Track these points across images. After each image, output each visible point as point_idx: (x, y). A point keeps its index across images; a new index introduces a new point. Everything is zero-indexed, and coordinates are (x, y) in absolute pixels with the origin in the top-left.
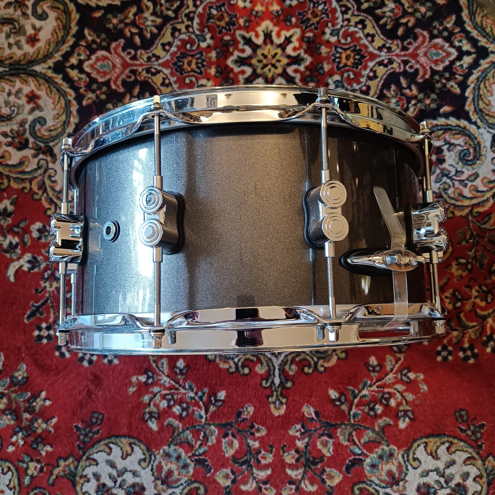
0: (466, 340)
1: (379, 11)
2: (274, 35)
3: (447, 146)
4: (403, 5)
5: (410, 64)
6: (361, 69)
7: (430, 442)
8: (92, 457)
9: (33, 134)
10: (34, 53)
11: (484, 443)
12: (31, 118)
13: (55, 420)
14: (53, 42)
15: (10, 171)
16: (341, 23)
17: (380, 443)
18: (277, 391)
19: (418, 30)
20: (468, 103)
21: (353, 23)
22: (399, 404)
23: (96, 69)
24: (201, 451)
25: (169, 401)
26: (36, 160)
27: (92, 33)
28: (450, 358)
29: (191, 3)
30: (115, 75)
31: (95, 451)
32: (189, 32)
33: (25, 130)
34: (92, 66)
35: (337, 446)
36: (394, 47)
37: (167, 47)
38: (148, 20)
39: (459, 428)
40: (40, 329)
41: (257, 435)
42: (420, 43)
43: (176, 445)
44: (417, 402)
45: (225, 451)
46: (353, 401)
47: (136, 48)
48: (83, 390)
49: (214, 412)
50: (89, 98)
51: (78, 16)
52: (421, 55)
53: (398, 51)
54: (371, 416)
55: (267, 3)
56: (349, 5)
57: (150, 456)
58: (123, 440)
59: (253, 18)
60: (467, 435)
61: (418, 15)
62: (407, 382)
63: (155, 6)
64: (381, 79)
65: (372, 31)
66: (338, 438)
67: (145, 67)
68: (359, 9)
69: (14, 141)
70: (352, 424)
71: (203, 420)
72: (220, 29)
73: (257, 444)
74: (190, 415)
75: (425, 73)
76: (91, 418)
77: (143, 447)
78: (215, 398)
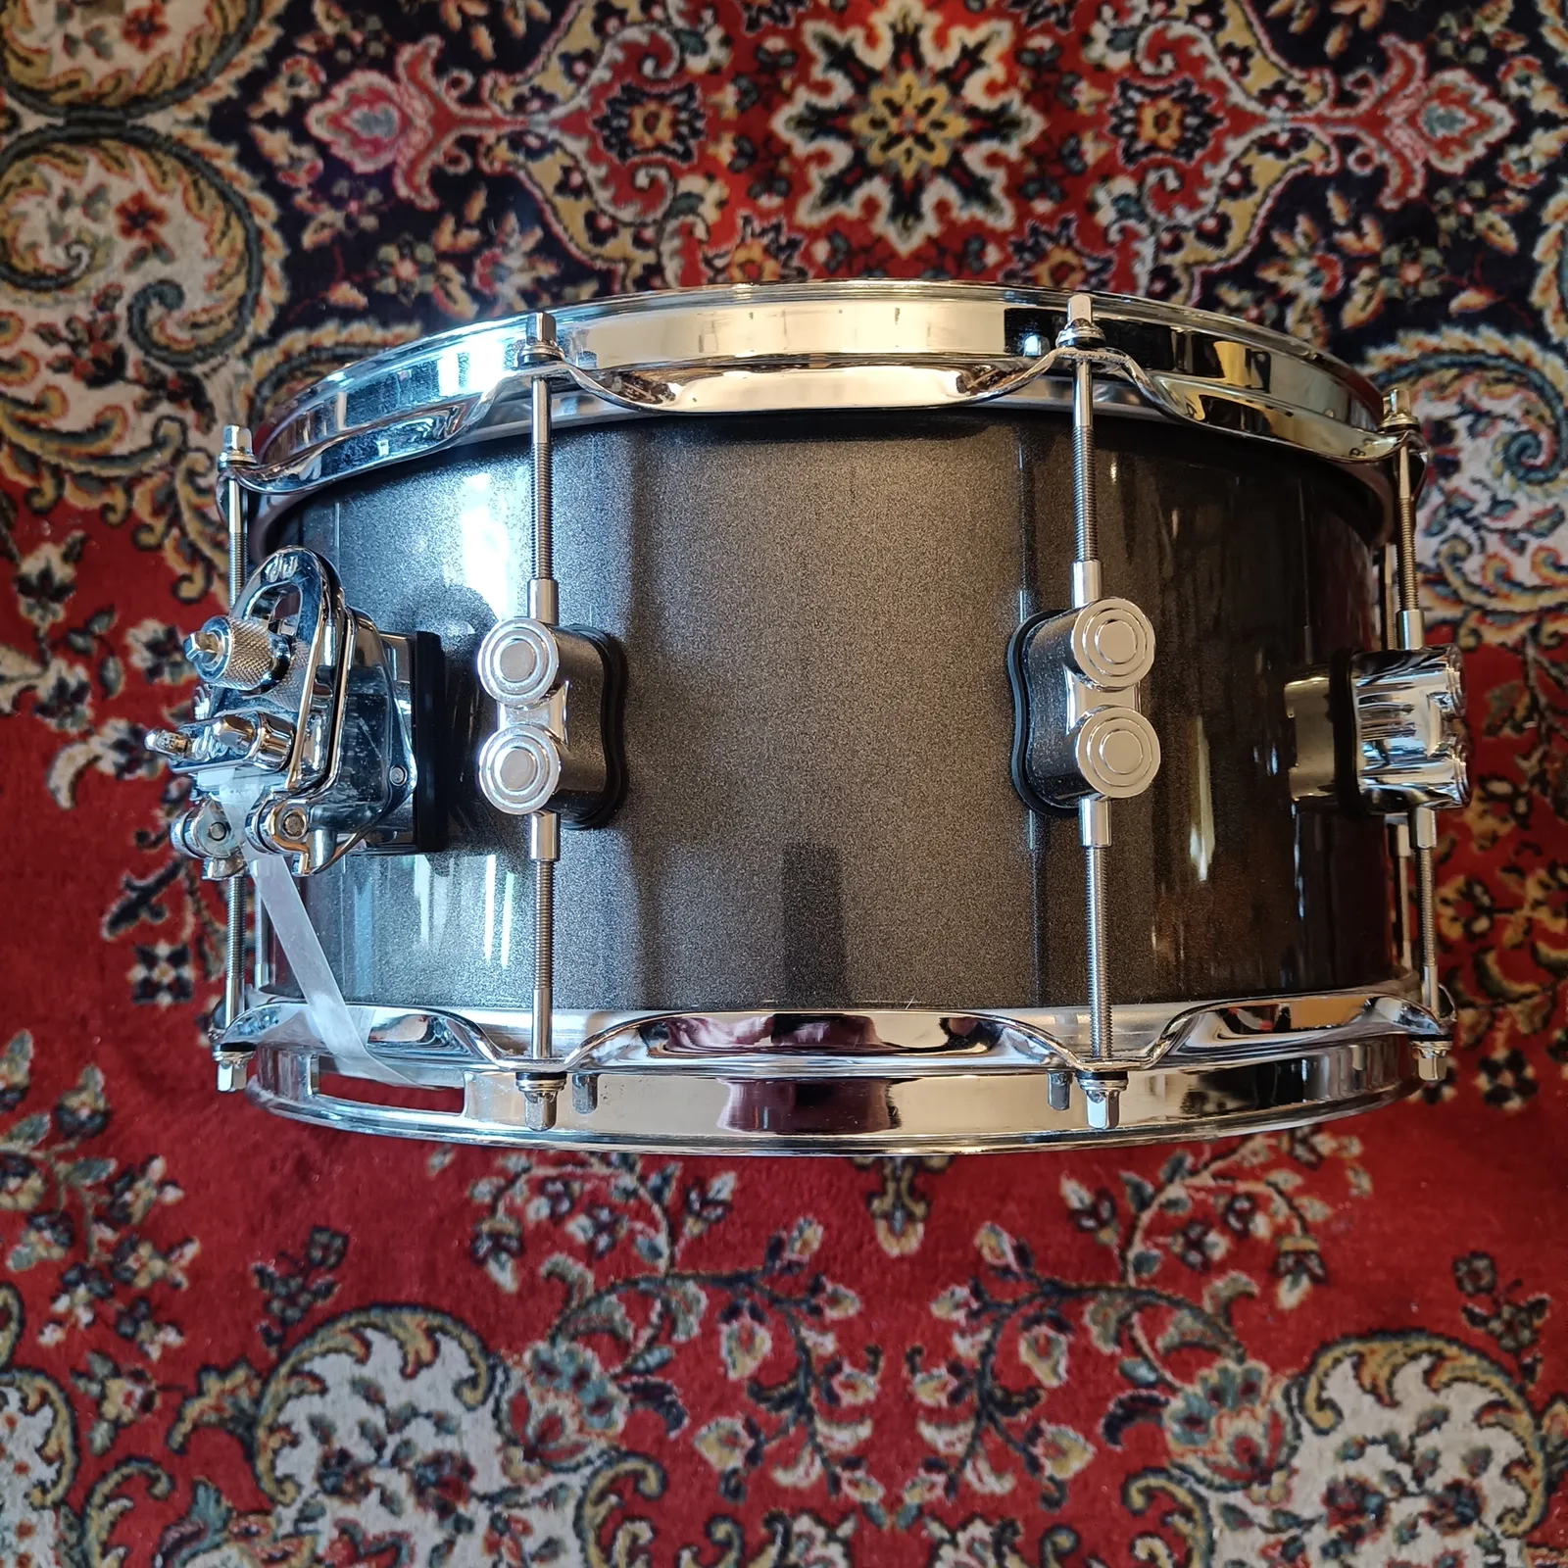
0: (1500, 1037)
2: (926, 38)
5: (1359, 151)
6: (1202, 161)
7: (1373, 1352)
8: (307, 1367)
9: (140, 334)
10: (148, 70)
11: (1540, 1360)
12: (133, 283)
13: (191, 1250)
14: (212, 37)
15: (61, 453)
16: (1145, 9)
17: (1215, 1352)
18: (898, 1180)
19: (1387, 41)
20: (1540, 283)
21: (1181, 10)
22: (1281, 1232)
23: (348, 130)
24: (653, 1359)
25: (555, 1199)
26: (148, 420)
27: (336, 13)
28: (1447, 1092)
30: (410, 153)
31: (317, 1349)
32: (651, 19)
33: (113, 323)
34: (335, 121)
35: (1083, 1356)
36: (1311, 94)
37: (580, 68)
39: (1466, 1310)
40: (151, 961)
41: (832, 1314)
42: (1394, 81)
43: (573, 1338)
44: (1339, 1227)
45: (729, 1361)
46: (1137, 1218)
47: (479, 67)
48: (285, 1157)
49: (699, 1239)
50: (323, 225)
52: (1398, 120)
53: (1323, 107)
54: (1192, 1266)
57: (492, 1369)
58: (406, 1317)
60: (1491, 1333)
62: (1308, 1163)
64: (1266, 194)
65: (1242, 40)
66: (1085, 1331)
67: (506, 130)
69: (78, 356)
70: (1130, 1288)
71: (662, 1264)
72: (754, 13)
73: (828, 1344)
74: (622, 1248)
75: (1408, 181)
76: (309, 1244)
77: (469, 1341)
78: (703, 1194)
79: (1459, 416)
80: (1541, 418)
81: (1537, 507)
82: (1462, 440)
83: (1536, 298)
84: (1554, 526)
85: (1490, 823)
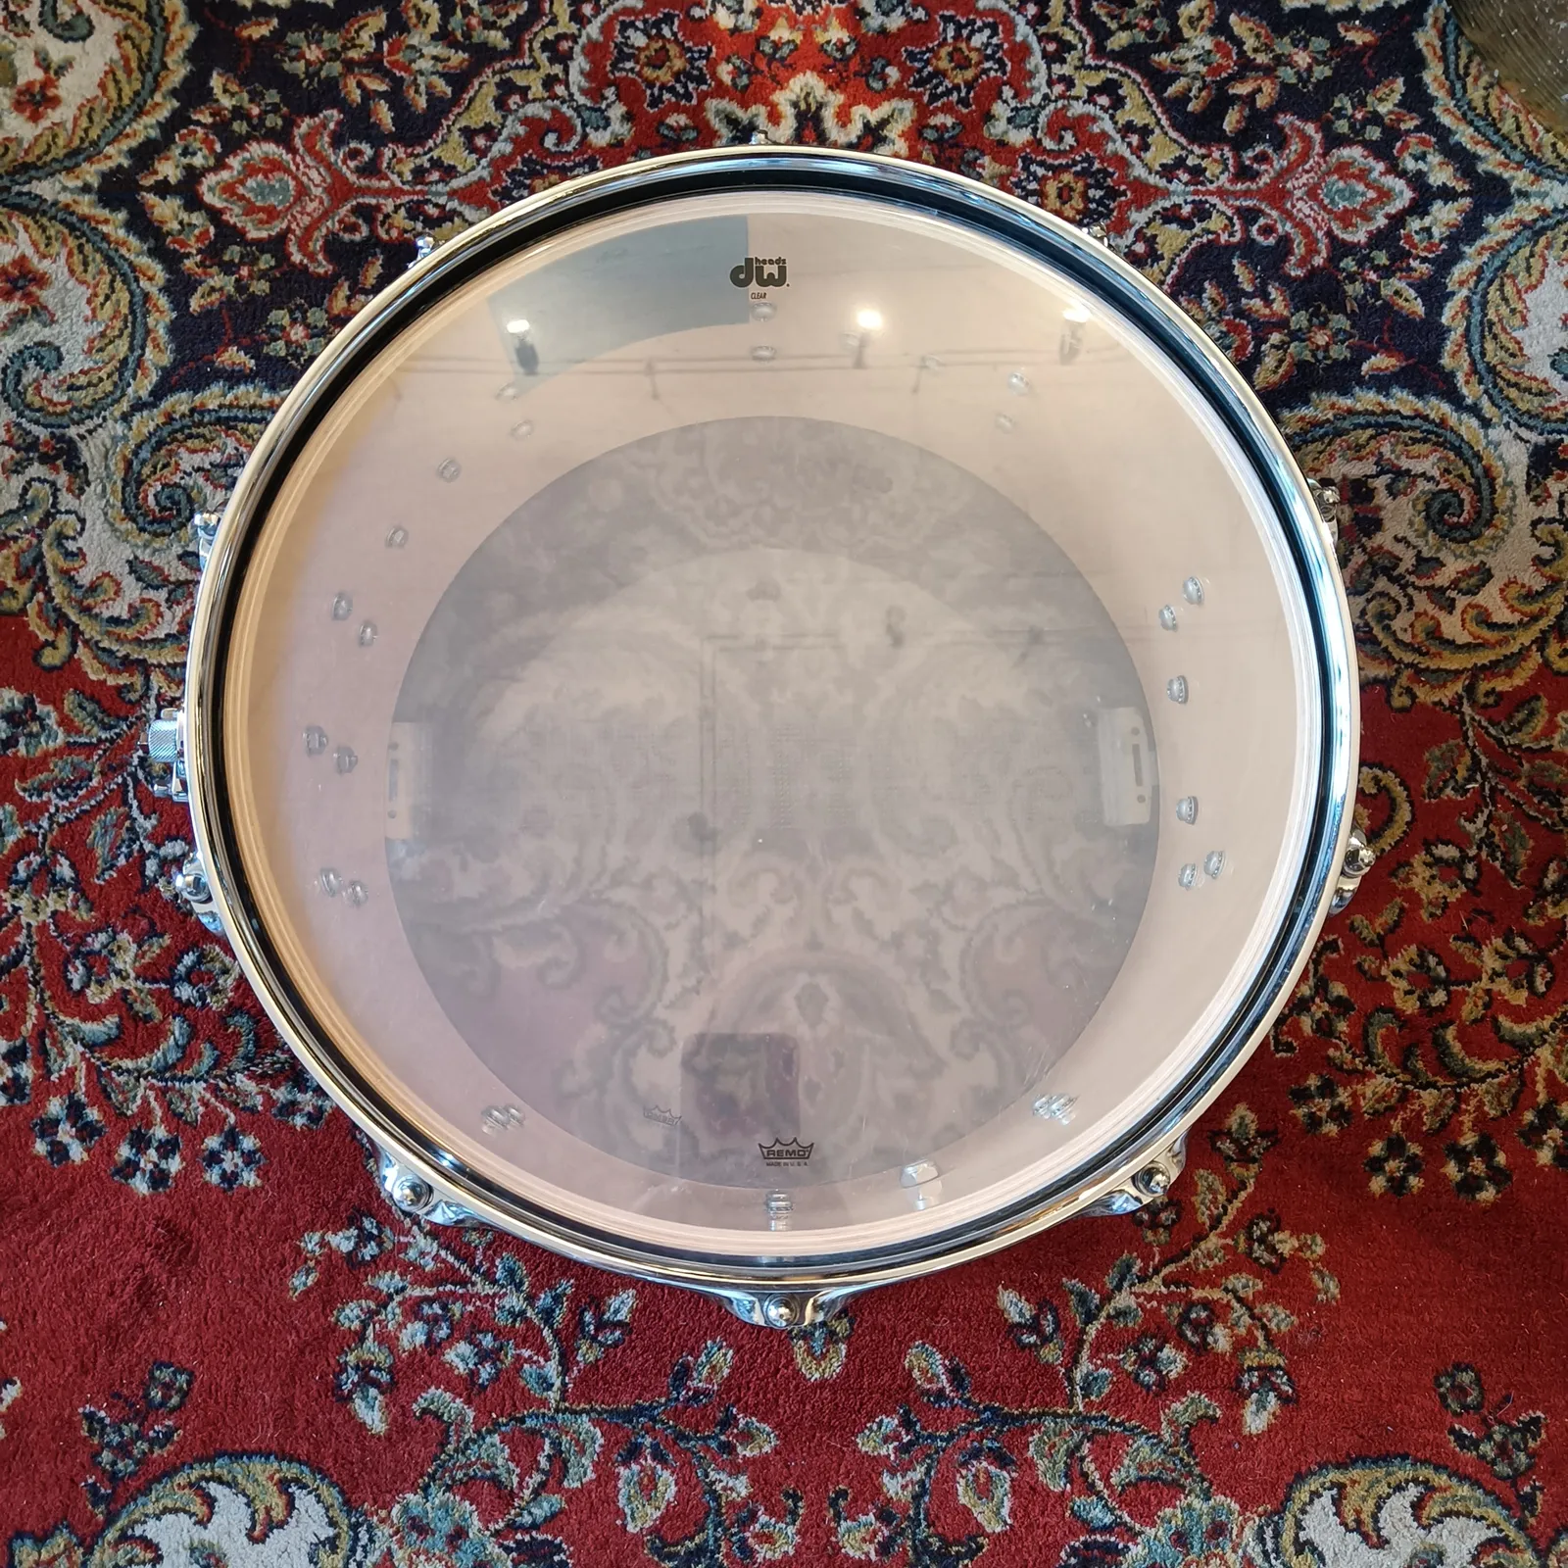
0: (1467, 1120)
1: (1162, 58)
2: (829, 116)
3: (1385, 479)
4: (1239, 43)
5: (1262, 221)
7: (1354, 1482)
8: (138, 1531)
9: (13, 395)
10: (37, 139)
11: (1541, 1489)
12: (8, 346)
13: (11, 1393)
14: (106, 109)
16: (1045, 89)
17: (1178, 1487)
19: (1283, 120)
20: (1449, 346)
21: (1080, 90)
22: (1242, 1345)
23: (242, 197)
24: (540, 1512)
25: (433, 1322)
26: (17, 483)
27: (234, 88)
28: (1414, 1181)
29: (563, 10)
30: (307, 220)
31: (150, 1509)
32: (554, 97)
34: (229, 189)
35: (1028, 1493)
36: (1212, 169)
37: (480, 141)
38: (422, 56)
39: (1452, 1431)
41: (745, 1452)
42: (1292, 157)
43: (449, 1488)
44: (1306, 1339)
45: (628, 1511)
46: (1083, 1332)
47: (378, 139)
48: (125, 1283)
49: (594, 1366)
50: (213, 289)
51: (192, 33)
52: (1298, 193)
53: (1224, 181)
54: (1148, 1387)
55: (810, 20)
56: (1069, 36)
57: (355, 1527)
58: (257, 1466)
59: (763, 66)
60: (1483, 1457)
61: (1287, 74)
62: (1269, 1265)
63: (447, 12)
64: (1173, 262)
65: (1141, 118)
66: (1032, 1465)
67: (406, 199)
68: (1099, 50)
70: (1078, 1414)
71: (553, 1396)
72: (656, 91)
73: (741, 1487)
74: (507, 1378)
75: (1312, 251)
76: (145, 1386)
77: (331, 1495)
78: (599, 1315)
79: (1377, 476)
80: (1461, 477)
81: (1462, 565)
82: (1382, 498)
83: (1446, 361)
84: (1484, 583)
85: (1439, 888)
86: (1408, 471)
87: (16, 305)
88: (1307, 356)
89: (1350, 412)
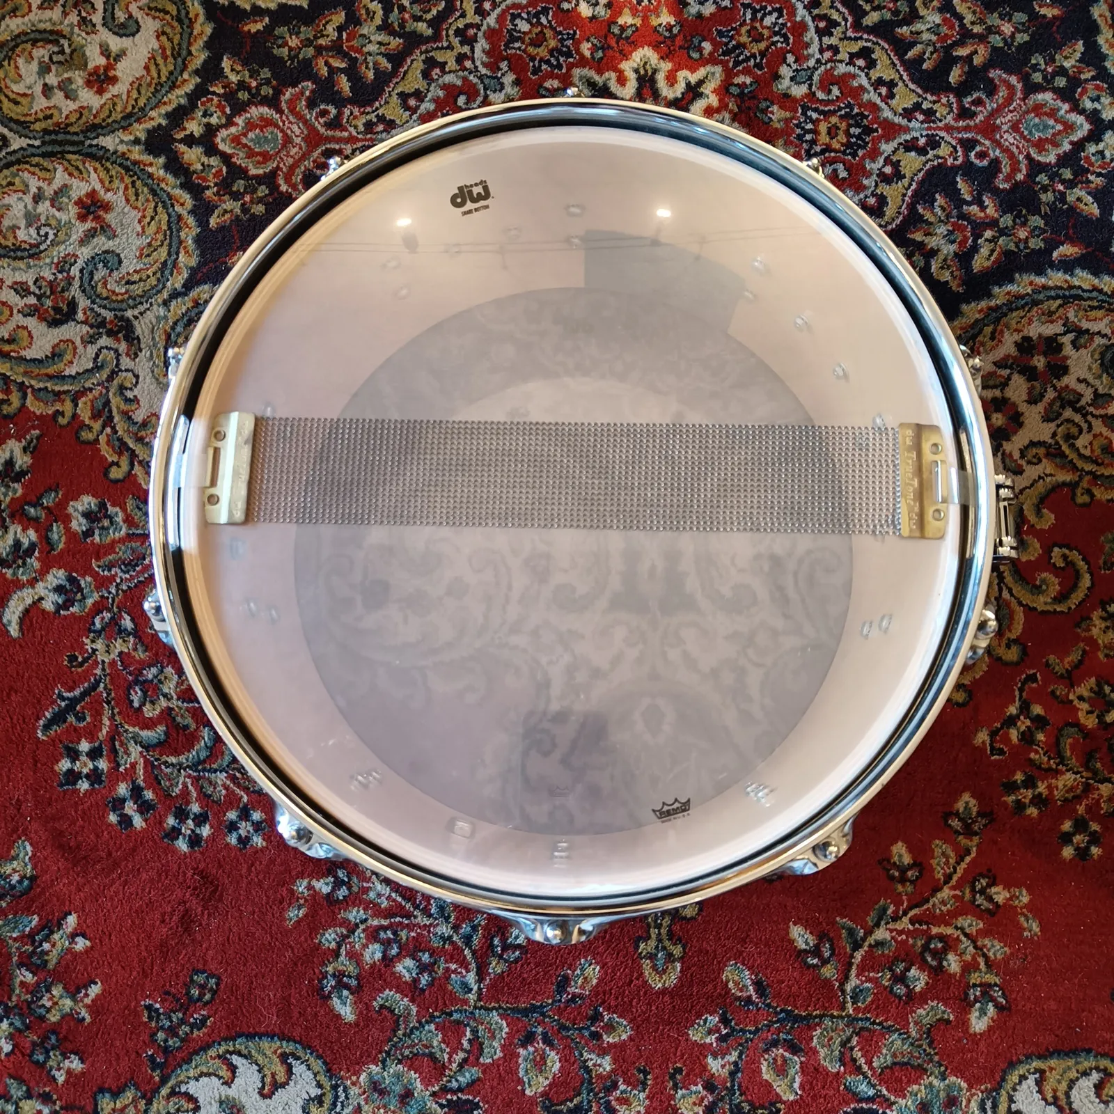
1: (904, 30)
2: (661, 78)
3: (1071, 336)
4: (960, 18)
5: (978, 149)
6: (863, 158)
7: (1051, 1069)
8: (183, 1089)
9: (88, 288)
10: (102, 107)
12: (85, 253)
13: (95, 990)
14: (149, 85)
15: (25, 373)
16: (818, 56)
17: (922, 1071)
18: (659, 927)
19: (993, 74)
21: (843, 56)
22: (968, 968)
23: (245, 146)
24: (464, 1079)
25: (387, 944)
26: (91, 350)
27: (239, 68)
28: (1095, 850)
29: (470, 7)
30: (291, 161)
31: (191, 1073)
32: (464, 69)
33: (69, 280)
34: (236, 140)
35: (813, 1072)
36: (941, 111)
37: (412, 102)
38: (370, 42)
40: (74, 755)
41: (609, 1039)
42: (1000, 101)
43: (400, 1062)
44: (1015, 964)
45: (525, 1079)
46: (852, 956)
47: (340, 102)
48: (172, 915)
49: (501, 976)
50: (225, 211)
51: (208, 30)
52: (1005, 128)
53: (950, 119)
54: (900, 997)
55: (647, 9)
56: (835, 16)
57: (335, 1087)
58: (265, 1044)
59: (613, 43)
61: (996, 40)
62: (988, 910)
63: (387, 10)
64: (912, 179)
65: (888, 75)
66: (815, 1052)
67: (359, 144)
68: (857, 26)
69: (42, 305)
70: (849, 1016)
71: (472, 997)
72: (537, 63)
73: (606, 1064)
74: (439, 984)
75: (1015, 169)
76: (187, 986)
77: (318, 1065)
78: (504, 940)
79: (1065, 334)
82: (1068, 350)
86: (1087, 331)
87: (89, 225)
88: (1012, 247)
89: (1045, 287)
